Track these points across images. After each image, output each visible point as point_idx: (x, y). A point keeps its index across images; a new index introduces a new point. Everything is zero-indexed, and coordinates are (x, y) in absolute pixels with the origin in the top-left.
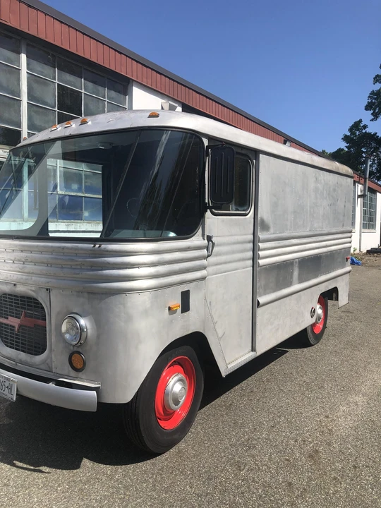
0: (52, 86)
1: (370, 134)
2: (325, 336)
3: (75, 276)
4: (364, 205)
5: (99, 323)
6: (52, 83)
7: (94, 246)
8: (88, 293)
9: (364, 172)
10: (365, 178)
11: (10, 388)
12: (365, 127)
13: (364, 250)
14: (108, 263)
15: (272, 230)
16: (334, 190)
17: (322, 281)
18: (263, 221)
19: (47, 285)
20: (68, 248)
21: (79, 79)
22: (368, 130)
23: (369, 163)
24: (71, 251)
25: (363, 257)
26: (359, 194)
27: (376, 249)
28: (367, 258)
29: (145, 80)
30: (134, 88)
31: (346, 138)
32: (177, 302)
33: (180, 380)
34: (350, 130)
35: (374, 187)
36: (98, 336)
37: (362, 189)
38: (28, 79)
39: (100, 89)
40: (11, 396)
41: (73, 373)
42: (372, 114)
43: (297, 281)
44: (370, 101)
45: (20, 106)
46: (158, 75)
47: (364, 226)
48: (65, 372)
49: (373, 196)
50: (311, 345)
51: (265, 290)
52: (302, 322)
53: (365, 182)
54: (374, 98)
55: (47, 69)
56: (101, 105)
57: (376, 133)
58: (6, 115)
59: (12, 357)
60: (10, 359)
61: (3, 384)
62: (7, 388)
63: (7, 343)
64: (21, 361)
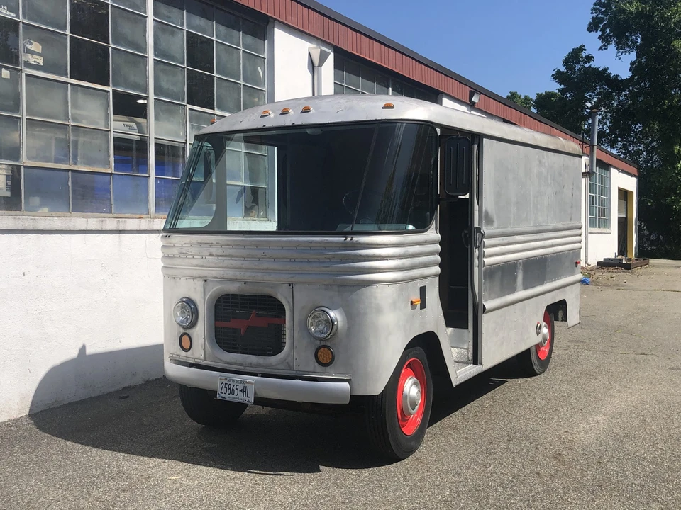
0: (180, 36)
1: (596, 70)
2: (551, 366)
3: (324, 269)
4: (591, 188)
5: (351, 316)
6: (179, 31)
7: (346, 239)
8: (339, 285)
9: (589, 132)
10: (592, 146)
11: (245, 391)
12: (590, 58)
13: (593, 263)
14: (361, 256)
15: (496, 224)
16: (560, 174)
17: (548, 291)
18: (487, 213)
19: (289, 280)
20: (316, 242)
21: (210, 23)
22: (593, 64)
23: (599, 117)
24: (319, 245)
25: (593, 273)
26: (583, 170)
27: (612, 260)
28: (598, 274)
29: (289, 18)
30: (275, 29)
31: (558, 76)
32: (416, 297)
33: (415, 383)
34: (566, 62)
35: (605, 158)
36: (349, 328)
37: (588, 162)
38: (155, 27)
39: (235, 32)
40: (247, 399)
41: (319, 368)
42: (599, 37)
43: (522, 287)
44: (595, 15)
45: (145, 65)
46: (305, 10)
47: (592, 223)
48: (311, 369)
49: (604, 173)
50: (536, 374)
51: (490, 295)
52: (528, 338)
53: (592, 151)
54: (600, 12)
55: (175, 12)
56: (235, 55)
57: (606, 69)
58: (132, 78)
59: (238, 362)
60: (235, 364)
61: (234, 388)
62: (241, 391)
63: (228, 348)
64: (251, 365)
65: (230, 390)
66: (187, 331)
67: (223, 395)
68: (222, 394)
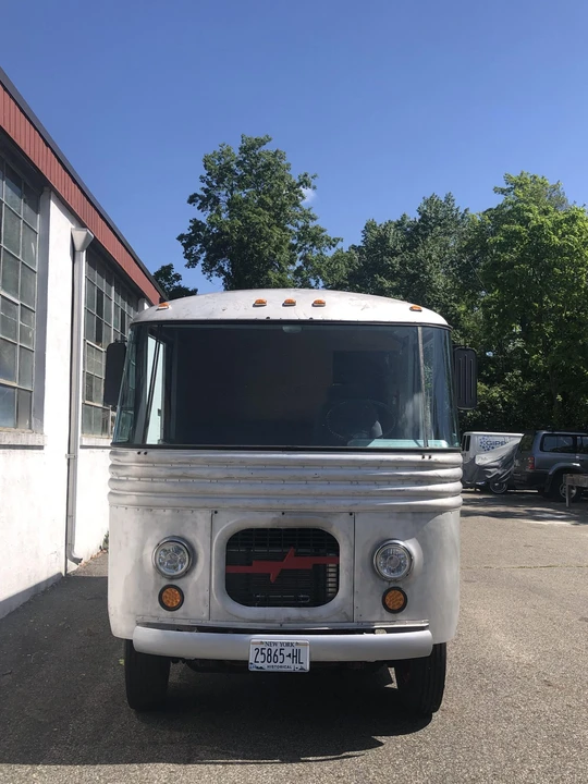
5: (427, 549)
7: (423, 458)
11: (295, 656)
19: (351, 508)
29: (63, 191)
36: (425, 565)
40: (299, 666)
41: (388, 616)
48: (376, 618)
56: (17, 225)
59: (267, 618)
60: (264, 621)
61: (278, 653)
62: (289, 656)
63: (247, 601)
64: (289, 620)
65: (270, 656)
66: (175, 583)
67: (259, 665)
68: (258, 663)
